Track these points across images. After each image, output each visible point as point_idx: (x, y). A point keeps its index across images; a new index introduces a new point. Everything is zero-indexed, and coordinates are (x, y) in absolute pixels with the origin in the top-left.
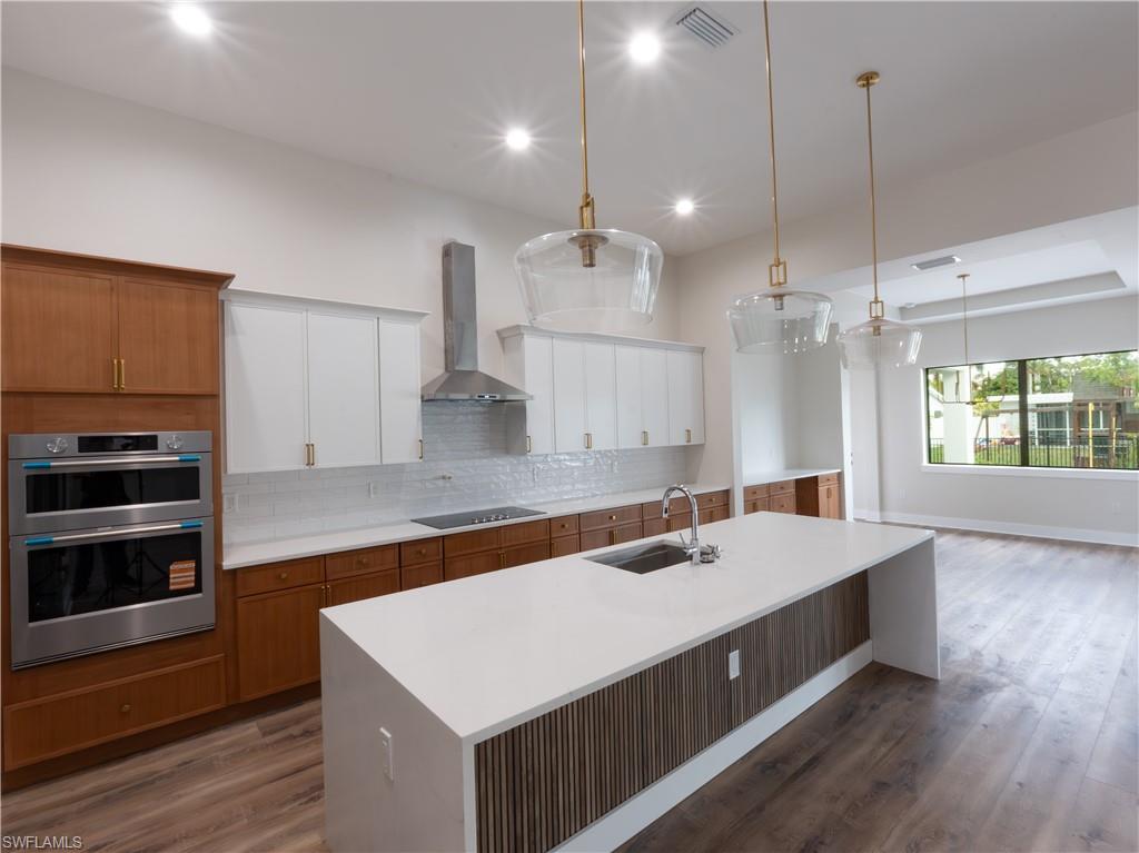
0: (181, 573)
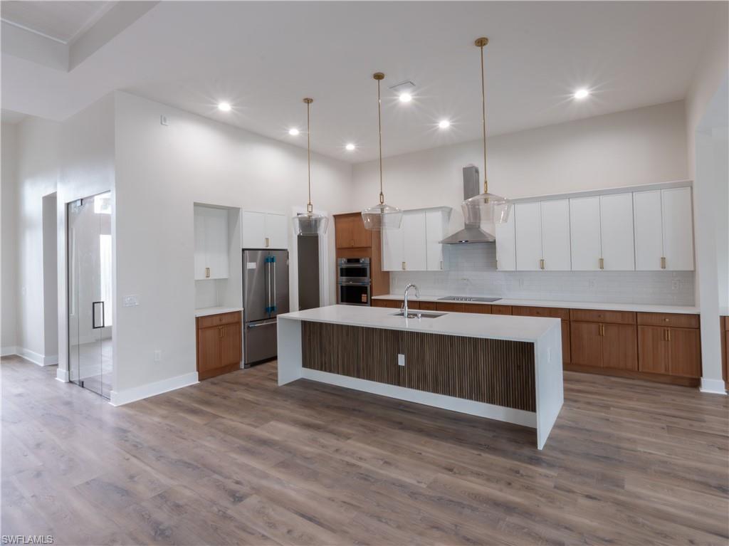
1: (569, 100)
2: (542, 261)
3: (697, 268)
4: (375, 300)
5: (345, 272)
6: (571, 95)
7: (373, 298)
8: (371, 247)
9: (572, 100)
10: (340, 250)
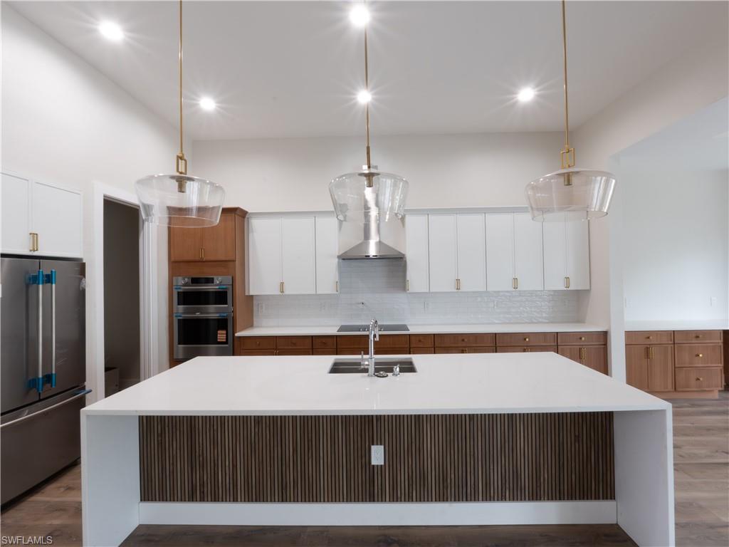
0: (221, 335)
1: (512, 101)
2: (458, 280)
3: (592, 288)
4: (240, 337)
5: (186, 298)
6: (515, 96)
7: (237, 335)
8: (234, 261)
9: (516, 102)
10: (175, 265)
